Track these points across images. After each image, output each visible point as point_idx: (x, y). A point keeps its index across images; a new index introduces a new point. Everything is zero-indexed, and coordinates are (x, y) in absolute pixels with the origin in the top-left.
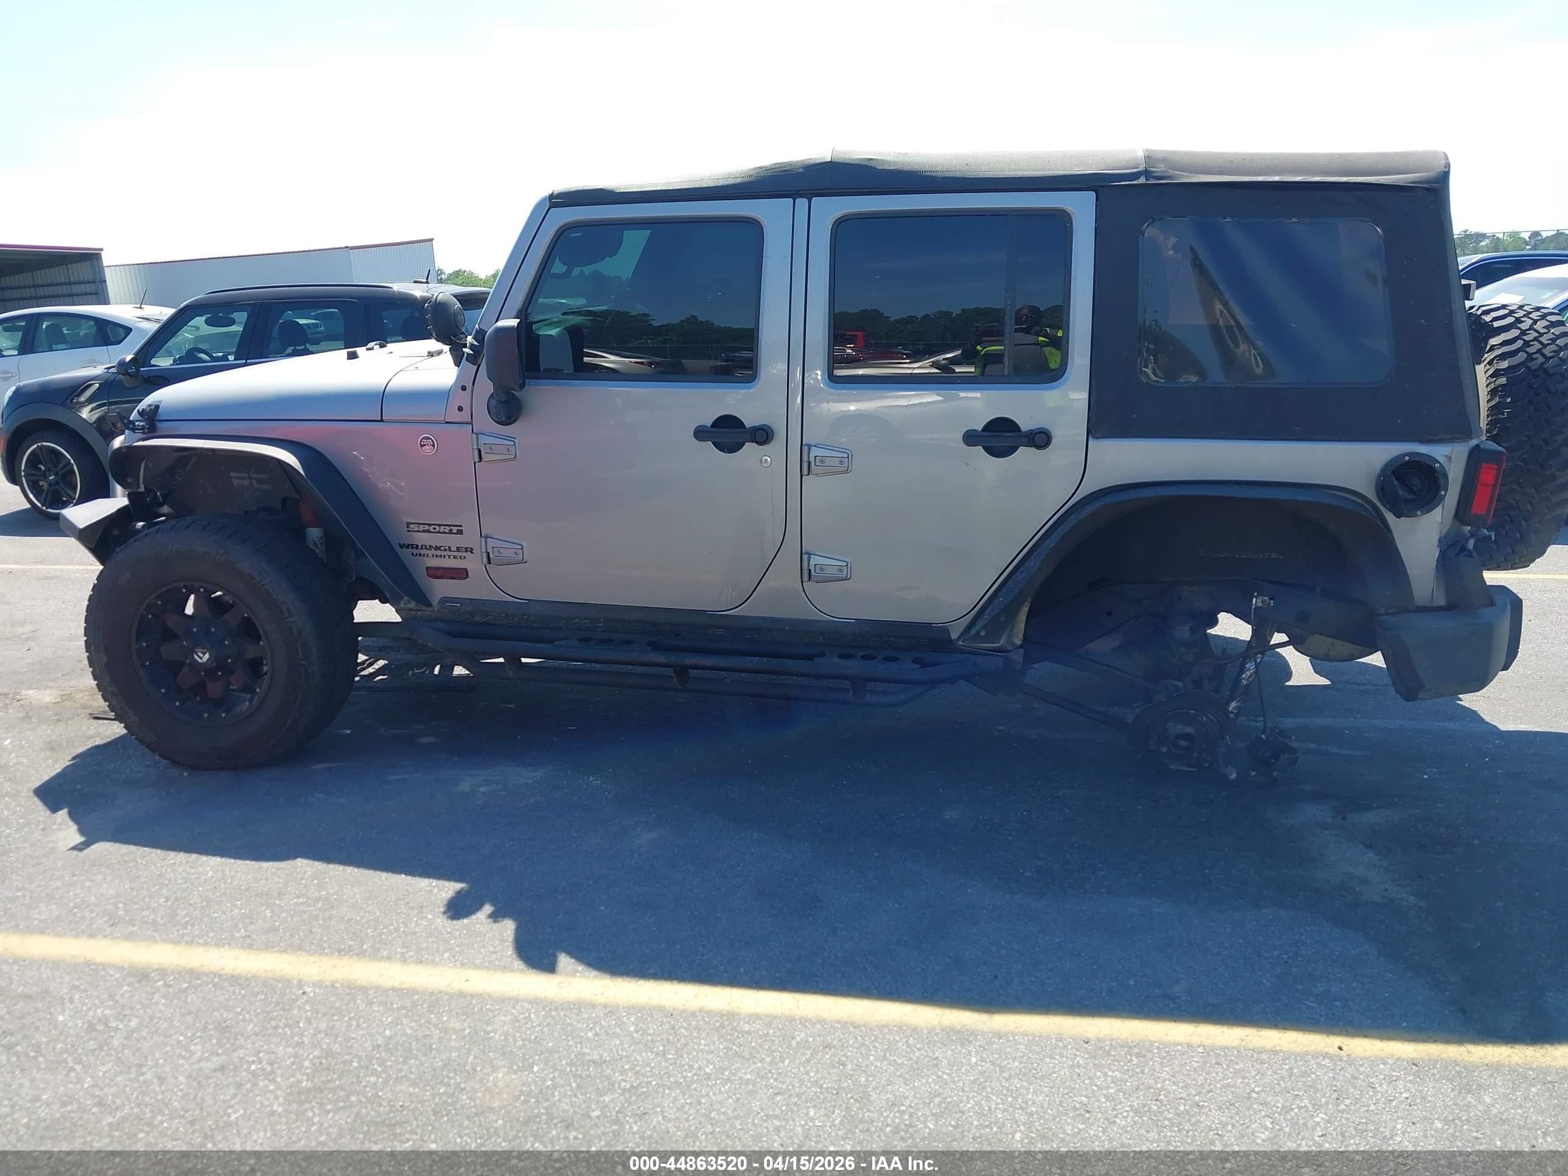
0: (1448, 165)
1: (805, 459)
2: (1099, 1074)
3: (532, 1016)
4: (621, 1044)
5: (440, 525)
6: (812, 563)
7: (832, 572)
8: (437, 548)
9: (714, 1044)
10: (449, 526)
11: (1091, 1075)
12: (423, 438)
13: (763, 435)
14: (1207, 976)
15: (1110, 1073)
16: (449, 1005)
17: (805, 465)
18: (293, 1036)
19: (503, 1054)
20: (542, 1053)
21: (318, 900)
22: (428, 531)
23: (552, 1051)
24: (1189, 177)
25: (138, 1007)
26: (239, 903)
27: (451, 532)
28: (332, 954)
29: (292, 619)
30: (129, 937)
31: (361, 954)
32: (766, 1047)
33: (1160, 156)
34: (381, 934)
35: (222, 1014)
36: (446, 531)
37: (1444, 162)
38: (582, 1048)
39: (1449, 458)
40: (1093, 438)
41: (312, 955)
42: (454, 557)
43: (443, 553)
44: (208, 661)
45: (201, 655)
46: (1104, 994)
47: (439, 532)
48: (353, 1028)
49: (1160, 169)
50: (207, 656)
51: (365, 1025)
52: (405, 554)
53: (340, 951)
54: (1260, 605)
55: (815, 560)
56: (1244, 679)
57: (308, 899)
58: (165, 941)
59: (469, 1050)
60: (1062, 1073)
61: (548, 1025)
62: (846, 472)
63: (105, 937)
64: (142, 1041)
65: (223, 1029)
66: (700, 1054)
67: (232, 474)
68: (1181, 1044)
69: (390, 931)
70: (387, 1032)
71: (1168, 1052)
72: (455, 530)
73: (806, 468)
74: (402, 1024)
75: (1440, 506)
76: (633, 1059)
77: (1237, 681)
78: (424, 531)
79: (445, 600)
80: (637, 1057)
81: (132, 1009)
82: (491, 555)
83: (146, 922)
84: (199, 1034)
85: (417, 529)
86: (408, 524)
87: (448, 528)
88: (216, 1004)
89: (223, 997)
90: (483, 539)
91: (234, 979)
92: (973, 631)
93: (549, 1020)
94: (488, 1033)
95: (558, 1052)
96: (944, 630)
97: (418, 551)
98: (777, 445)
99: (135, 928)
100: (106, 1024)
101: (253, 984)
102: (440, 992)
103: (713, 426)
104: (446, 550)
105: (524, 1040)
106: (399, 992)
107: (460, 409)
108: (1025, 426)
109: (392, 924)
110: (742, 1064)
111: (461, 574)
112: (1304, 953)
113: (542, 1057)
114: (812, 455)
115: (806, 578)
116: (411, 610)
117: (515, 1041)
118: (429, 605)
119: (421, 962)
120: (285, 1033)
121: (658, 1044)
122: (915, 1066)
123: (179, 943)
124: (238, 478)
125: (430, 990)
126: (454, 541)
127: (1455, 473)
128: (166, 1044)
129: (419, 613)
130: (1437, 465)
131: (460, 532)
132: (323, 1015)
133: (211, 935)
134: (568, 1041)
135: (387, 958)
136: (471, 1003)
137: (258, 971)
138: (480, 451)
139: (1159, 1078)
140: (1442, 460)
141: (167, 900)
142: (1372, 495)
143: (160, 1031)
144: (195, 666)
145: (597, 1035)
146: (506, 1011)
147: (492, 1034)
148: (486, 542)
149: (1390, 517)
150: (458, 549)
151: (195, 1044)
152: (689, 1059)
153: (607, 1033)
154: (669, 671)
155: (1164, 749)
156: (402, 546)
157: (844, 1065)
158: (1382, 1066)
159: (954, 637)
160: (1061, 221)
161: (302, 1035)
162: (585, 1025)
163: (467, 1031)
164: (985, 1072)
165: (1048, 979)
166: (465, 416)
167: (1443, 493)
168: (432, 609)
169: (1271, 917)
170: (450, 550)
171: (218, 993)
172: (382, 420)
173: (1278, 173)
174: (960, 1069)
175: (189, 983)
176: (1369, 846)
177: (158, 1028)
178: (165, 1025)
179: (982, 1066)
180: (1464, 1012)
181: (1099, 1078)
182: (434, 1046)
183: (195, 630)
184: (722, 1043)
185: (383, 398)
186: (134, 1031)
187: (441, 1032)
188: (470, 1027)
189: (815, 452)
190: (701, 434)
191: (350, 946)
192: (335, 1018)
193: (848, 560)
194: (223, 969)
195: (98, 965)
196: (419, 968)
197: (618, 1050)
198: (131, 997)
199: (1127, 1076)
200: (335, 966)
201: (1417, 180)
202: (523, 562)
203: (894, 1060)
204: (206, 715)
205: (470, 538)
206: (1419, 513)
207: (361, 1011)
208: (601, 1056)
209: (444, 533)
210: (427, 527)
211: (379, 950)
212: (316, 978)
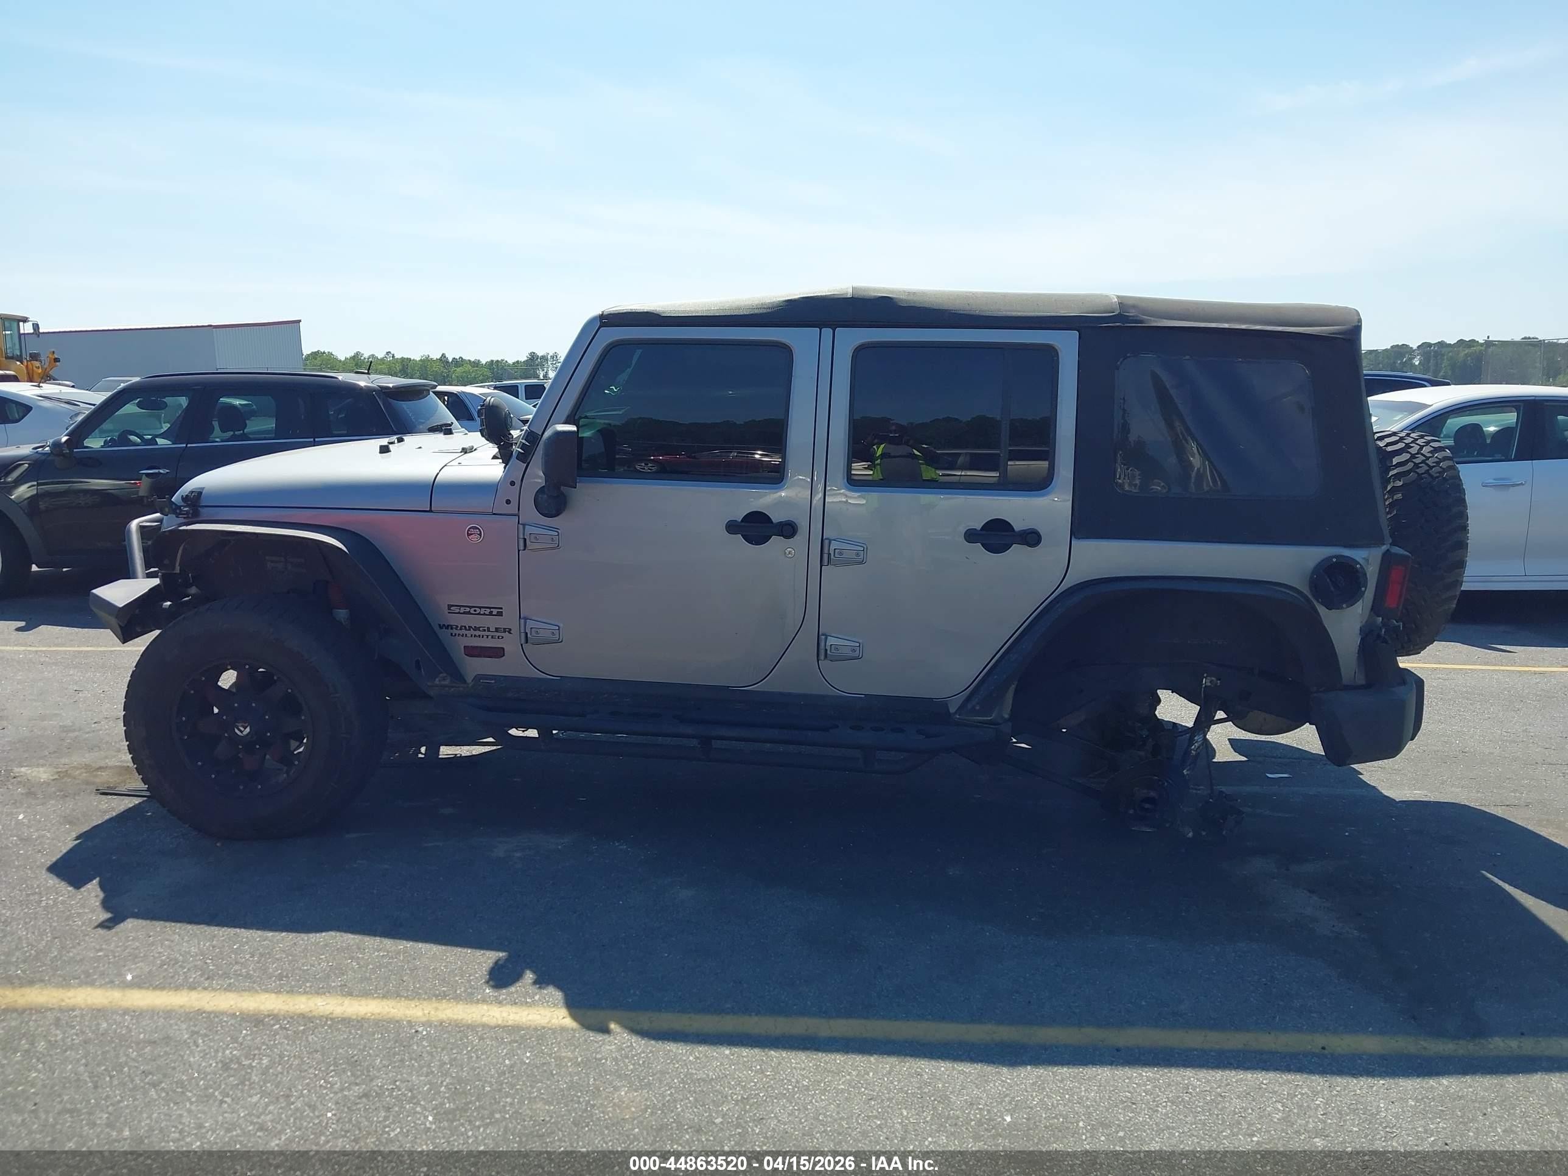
0: (1360, 321)
1: (826, 551)
2: (1135, 1075)
3: (634, 1045)
4: (722, 1064)
5: (480, 608)
6: (828, 644)
7: (847, 652)
8: (476, 629)
9: (804, 1062)
10: (490, 608)
11: (1129, 1076)
12: (470, 528)
13: (788, 530)
14: (1205, 996)
15: (1144, 1074)
16: (556, 1038)
17: (826, 556)
18: (421, 1067)
19: (620, 1076)
20: (654, 1075)
21: (398, 953)
22: (469, 613)
23: (663, 1073)
24: (1156, 322)
25: (264, 1047)
26: (323, 957)
27: (491, 614)
28: (429, 999)
29: (337, 695)
30: (229, 988)
31: (457, 998)
32: (850, 1063)
33: (1131, 302)
34: (469, 981)
35: (347, 1051)
36: (487, 613)
37: (1356, 318)
38: (688, 1070)
39: (1367, 560)
40: (1076, 538)
41: (411, 1000)
42: (492, 637)
43: (481, 633)
44: (247, 735)
45: (242, 729)
46: (1123, 1014)
47: (479, 614)
48: (474, 1059)
49: (1132, 313)
50: (248, 730)
51: (484, 1056)
52: (443, 634)
53: (437, 996)
54: (1209, 684)
55: (831, 641)
56: (1193, 750)
57: (388, 952)
58: (266, 991)
59: (587, 1075)
60: (1105, 1075)
61: (651, 1052)
62: (861, 563)
63: (205, 989)
64: (280, 1076)
65: (354, 1064)
66: (794, 1071)
67: (267, 558)
68: (1196, 1050)
69: (477, 978)
70: (507, 1062)
71: (1187, 1056)
72: (495, 612)
73: (826, 558)
74: (517, 1055)
75: (1361, 601)
76: (736, 1076)
77: (1187, 752)
78: (464, 613)
79: (478, 678)
80: (740, 1075)
81: (259, 1049)
82: (529, 635)
83: (240, 975)
84: (332, 1068)
85: (458, 611)
86: (450, 606)
87: (489, 610)
88: (338, 1043)
89: (342, 1037)
90: (522, 621)
91: (346, 1021)
92: (969, 706)
93: (650, 1048)
94: (600, 1060)
95: (668, 1073)
96: (943, 704)
97: (457, 632)
98: (800, 538)
99: (232, 981)
100: (240, 1063)
101: (366, 1025)
102: (544, 1028)
103: (742, 521)
104: (485, 631)
105: (634, 1065)
106: (505, 1028)
107: (508, 502)
108: (1018, 526)
109: (476, 973)
110: (833, 1077)
111: (499, 653)
112: (1278, 977)
113: (655, 1077)
114: (832, 548)
115: (822, 657)
116: (445, 686)
117: (627, 1066)
118: (465, 682)
119: (516, 1003)
120: (413, 1065)
121: (754, 1064)
122: (980, 1073)
123: (279, 992)
124: (272, 562)
125: (533, 1027)
126: (492, 622)
127: (1372, 572)
128: (304, 1078)
129: (452, 690)
130: (1358, 566)
131: (500, 614)
132: (443, 1049)
133: (308, 985)
134: (674, 1064)
135: (483, 1001)
136: (575, 1036)
137: (366, 1014)
138: (525, 540)
139: (1185, 1076)
140: (1361, 561)
141: (253, 956)
142: (1306, 591)
143: (293, 1067)
144: (235, 740)
145: (697, 1058)
146: (609, 1041)
147: (604, 1061)
148: (525, 623)
149: (1322, 610)
150: (497, 630)
151: (331, 1076)
152: (786, 1075)
153: (707, 1057)
154: (694, 742)
155: (1131, 812)
156: (441, 627)
157: (921, 1075)
158: (1359, 1061)
159: (952, 710)
160: (1049, 354)
161: (429, 1066)
162: (684, 1051)
163: (579, 1059)
164: (1041, 1076)
165: (1073, 1002)
166: (512, 508)
167: (1363, 589)
168: (465, 686)
169: (1245, 949)
170: (489, 631)
171: (335, 1034)
172: (431, 511)
173: (1227, 322)
174: (1020, 1075)
175: (305, 1025)
176: (1312, 891)
177: (292, 1064)
178: (296, 1062)
179: (1037, 1072)
180: (1414, 1018)
181: (1136, 1077)
182: (554, 1072)
183: (236, 705)
184: (811, 1062)
185: (432, 489)
186: (268, 1068)
187: (556, 1061)
188: (581, 1056)
189: (834, 545)
190: (732, 527)
191: (444, 991)
192: (454, 1051)
193: (861, 641)
194: (332, 1013)
195: (210, 1013)
196: (514, 1009)
197: (721, 1070)
198: (253, 1039)
199: (1158, 1076)
200: (437, 1009)
201: (1337, 332)
202: (558, 641)
203: (962, 1070)
204: (241, 787)
205: (509, 620)
206: (1344, 606)
207: (476, 1045)
208: (708, 1075)
209: (484, 614)
210: (468, 609)
211: (472, 994)
212: (424, 1019)
